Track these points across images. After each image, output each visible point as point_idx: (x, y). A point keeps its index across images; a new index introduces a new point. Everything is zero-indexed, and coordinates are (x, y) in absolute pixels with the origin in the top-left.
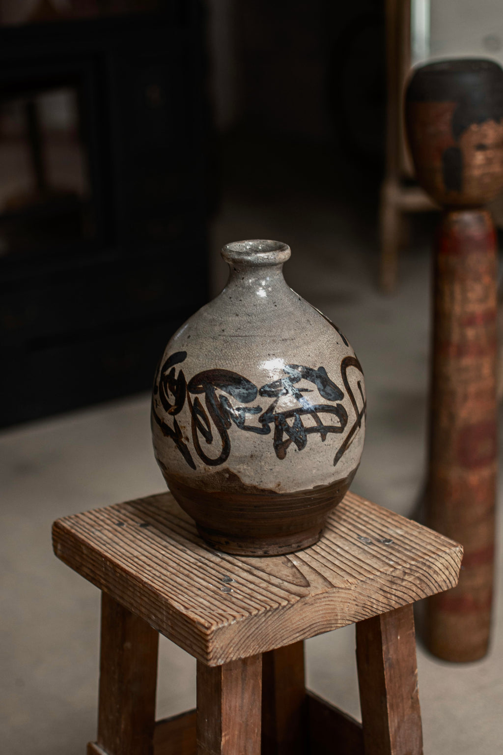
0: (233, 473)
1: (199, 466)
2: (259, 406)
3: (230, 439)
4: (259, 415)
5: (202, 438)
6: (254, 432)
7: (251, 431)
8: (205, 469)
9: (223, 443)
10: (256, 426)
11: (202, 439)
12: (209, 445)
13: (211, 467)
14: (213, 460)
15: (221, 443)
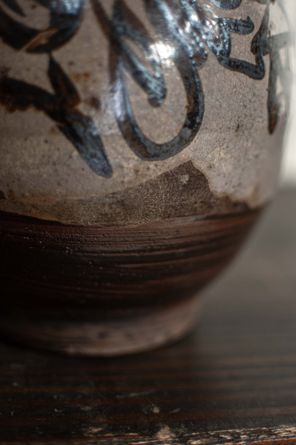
0: (198, 171)
1: (122, 167)
2: (248, 18)
3: (204, 90)
4: (251, 36)
5: (138, 94)
6: (244, 73)
7: (240, 72)
8: (137, 171)
9: (189, 102)
10: (247, 60)
11: (139, 98)
12: (155, 111)
13: (152, 165)
14: (160, 146)
15: (184, 101)
